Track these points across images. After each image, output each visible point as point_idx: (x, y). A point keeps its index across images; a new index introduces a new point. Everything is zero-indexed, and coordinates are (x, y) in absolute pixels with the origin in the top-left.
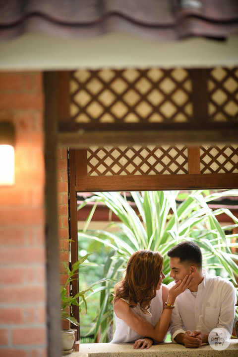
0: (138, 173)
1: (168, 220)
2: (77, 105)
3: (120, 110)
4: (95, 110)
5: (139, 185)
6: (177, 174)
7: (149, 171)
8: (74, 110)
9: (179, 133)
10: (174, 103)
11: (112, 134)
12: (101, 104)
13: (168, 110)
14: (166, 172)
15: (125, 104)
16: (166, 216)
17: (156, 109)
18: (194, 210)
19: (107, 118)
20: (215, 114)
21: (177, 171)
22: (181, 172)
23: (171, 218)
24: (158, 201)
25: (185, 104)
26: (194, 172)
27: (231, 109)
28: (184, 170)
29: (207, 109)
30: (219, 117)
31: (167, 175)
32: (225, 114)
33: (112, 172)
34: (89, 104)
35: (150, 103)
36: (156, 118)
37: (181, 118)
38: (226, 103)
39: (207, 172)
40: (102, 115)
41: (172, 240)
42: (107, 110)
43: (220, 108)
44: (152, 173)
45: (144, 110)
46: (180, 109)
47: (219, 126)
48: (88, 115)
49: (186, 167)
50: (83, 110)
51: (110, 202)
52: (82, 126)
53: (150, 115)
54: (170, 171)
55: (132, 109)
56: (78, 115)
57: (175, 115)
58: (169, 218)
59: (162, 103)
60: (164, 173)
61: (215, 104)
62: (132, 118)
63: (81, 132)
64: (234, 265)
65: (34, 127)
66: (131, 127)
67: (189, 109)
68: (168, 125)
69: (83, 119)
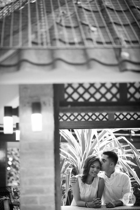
0: (83, 120)
1: (92, 142)
2: (67, 93)
3: (87, 96)
4: (76, 96)
5: (84, 126)
6: (103, 120)
7: (88, 119)
8: (66, 96)
9: (114, 107)
10: (111, 93)
11: (84, 107)
12: (78, 93)
13: (109, 96)
14: (97, 120)
15: (89, 93)
16: (91, 140)
17: (103, 96)
18: (106, 136)
19: (81, 100)
20: (130, 98)
21: (103, 119)
22: (105, 120)
23: (94, 141)
24: (88, 132)
25: (116, 94)
26: (111, 119)
27: (137, 96)
28: (106, 118)
29: (126, 96)
30: (132, 100)
31: (98, 121)
32: (135, 98)
33: (70, 119)
34: (73, 93)
35: (100, 93)
36: (103, 100)
37: (114, 100)
38: (135, 93)
39: (118, 119)
40: (79, 98)
41: (95, 153)
42: (81, 96)
43: (132, 95)
44: (90, 120)
45: (98, 96)
46: (114, 96)
47: (132, 104)
48: (72, 98)
49: (107, 117)
50: (70, 96)
51: (63, 133)
52: (70, 103)
53: (101, 98)
54: (99, 119)
55: (92, 96)
56: (68, 98)
57: (112, 98)
58: (93, 141)
59: (106, 93)
60: (96, 120)
61: (130, 93)
62: (92, 100)
63: (69, 106)
64: (128, 166)
65: (50, 105)
66: (92, 104)
67: (118, 96)
68: (109, 103)
69: (70, 100)
